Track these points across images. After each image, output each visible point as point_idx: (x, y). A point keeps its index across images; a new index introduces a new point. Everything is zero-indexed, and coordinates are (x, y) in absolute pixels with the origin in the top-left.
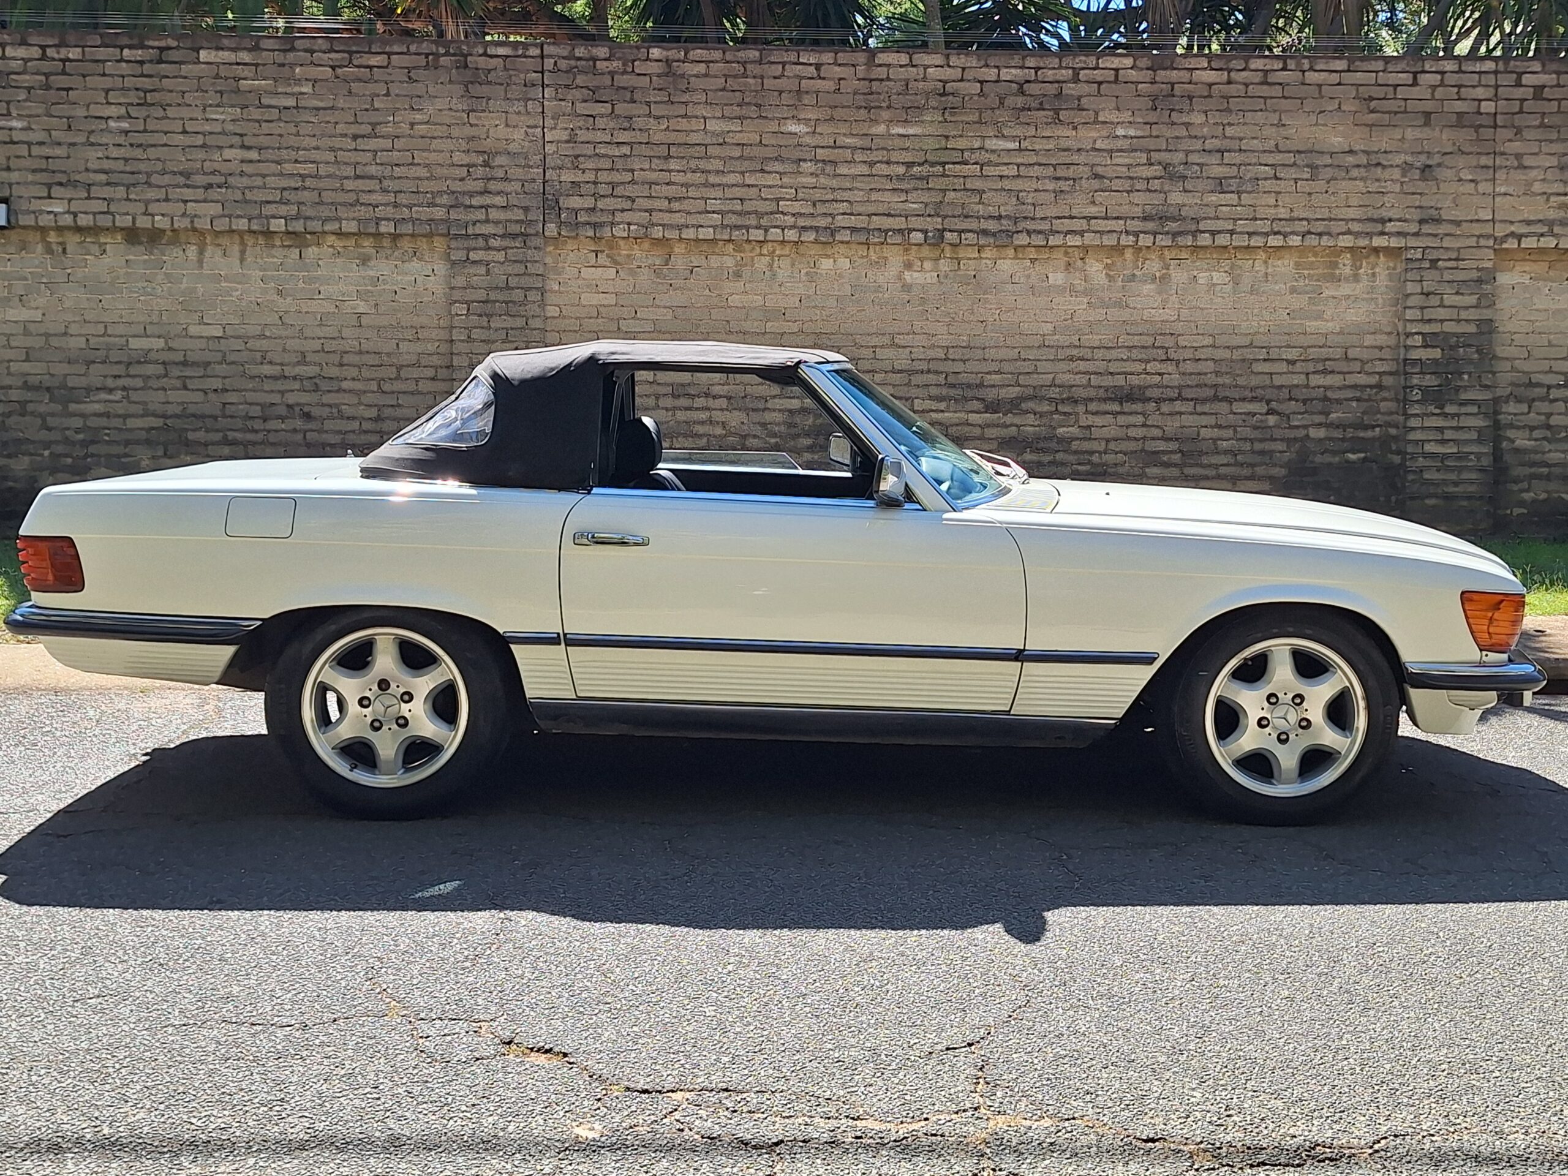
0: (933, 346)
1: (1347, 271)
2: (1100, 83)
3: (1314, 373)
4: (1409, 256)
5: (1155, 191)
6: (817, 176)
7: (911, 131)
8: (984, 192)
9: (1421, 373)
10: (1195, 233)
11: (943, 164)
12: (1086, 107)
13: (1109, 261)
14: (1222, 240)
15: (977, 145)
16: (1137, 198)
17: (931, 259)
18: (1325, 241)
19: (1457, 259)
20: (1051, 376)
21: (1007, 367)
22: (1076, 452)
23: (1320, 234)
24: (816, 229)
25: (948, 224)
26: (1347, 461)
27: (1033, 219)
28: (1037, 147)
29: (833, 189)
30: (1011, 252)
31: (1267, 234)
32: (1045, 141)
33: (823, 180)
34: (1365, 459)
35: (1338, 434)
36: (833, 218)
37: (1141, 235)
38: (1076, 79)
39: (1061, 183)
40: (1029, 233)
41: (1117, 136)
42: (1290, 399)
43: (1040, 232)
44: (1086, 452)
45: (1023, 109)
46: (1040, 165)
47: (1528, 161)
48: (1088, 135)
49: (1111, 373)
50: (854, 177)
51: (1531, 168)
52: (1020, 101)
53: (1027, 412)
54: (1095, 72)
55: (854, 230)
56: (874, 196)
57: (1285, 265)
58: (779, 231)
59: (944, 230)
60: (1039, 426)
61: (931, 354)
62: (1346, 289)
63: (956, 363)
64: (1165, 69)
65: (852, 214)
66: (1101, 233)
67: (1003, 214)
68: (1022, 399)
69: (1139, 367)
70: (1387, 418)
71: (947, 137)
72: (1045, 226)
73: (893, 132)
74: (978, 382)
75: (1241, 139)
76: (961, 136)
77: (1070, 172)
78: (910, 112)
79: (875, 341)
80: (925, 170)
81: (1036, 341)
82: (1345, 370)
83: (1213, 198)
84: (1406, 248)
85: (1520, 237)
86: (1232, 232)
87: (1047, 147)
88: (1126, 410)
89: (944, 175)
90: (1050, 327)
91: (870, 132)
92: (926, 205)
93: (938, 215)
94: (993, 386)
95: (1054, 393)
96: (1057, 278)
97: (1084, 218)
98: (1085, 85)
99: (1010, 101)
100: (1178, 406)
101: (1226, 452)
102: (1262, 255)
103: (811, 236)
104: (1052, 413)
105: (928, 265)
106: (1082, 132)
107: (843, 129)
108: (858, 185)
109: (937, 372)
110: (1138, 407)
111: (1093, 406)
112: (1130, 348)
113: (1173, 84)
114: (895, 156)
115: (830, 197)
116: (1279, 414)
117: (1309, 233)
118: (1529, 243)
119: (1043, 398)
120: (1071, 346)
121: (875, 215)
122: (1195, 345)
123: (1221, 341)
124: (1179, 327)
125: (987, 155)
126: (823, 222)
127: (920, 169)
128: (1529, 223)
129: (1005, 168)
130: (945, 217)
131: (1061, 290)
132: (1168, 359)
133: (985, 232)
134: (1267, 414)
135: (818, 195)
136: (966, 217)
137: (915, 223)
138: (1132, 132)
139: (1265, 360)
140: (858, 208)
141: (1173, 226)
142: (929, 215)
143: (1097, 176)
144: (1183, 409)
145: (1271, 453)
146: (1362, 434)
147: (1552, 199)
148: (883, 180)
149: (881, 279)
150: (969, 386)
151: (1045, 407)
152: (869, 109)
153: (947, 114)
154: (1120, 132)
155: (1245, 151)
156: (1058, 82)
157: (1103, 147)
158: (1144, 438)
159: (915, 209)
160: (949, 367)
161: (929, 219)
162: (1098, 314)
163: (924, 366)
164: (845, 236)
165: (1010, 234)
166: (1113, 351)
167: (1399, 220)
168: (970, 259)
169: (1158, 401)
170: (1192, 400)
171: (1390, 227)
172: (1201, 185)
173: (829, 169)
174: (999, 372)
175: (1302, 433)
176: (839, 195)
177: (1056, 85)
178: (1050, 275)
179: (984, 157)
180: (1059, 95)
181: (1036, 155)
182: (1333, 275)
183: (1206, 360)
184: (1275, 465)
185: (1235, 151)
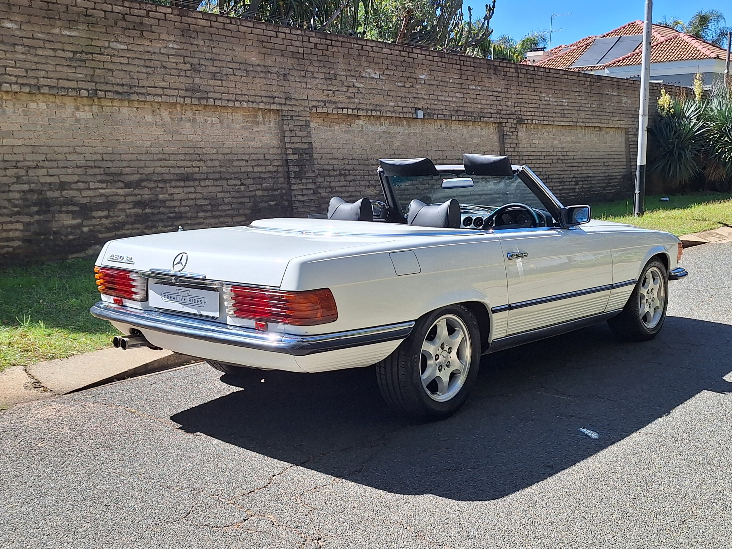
0: (95, 153)
1: (261, 119)
2: (159, 20)
3: (255, 166)
4: (283, 114)
5: (189, 77)
6: (26, 54)
7: (73, 34)
8: (114, 71)
9: (293, 165)
10: (207, 99)
11: (92, 54)
12: (154, 31)
13: (171, 111)
14: (218, 102)
15: (107, 45)
16: (183, 80)
17: (88, 105)
18: (255, 105)
19: (298, 116)
20: (153, 168)
21: (132, 164)
22: (168, 207)
23: (253, 102)
24: (30, 85)
25: (99, 86)
26: (270, 206)
27: (139, 87)
28: (135, 49)
29: (36, 63)
30: (126, 103)
31: (234, 101)
32: (138, 46)
33: (29, 57)
34: (276, 204)
35: (266, 193)
36: (38, 80)
37: (186, 98)
38: (148, 16)
39: (149, 69)
40: (137, 94)
41: (169, 48)
42: (248, 178)
43: (142, 94)
44: (172, 207)
45: (126, 29)
46: (138, 59)
47: (316, 75)
48: (157, 46)
49: (178, 167)
50: (47, 57)
51: (317, 78)
52: (124, 24)
53: (144, 187)
54: (156, 13)
55: (50, 87)
56: (59, 68)
57: (239, 116)
58: (8, 85)
59: (97, 90)
60: (150, 194)
61: (95, 157)
62: (261, 128)
63: (108, 162)
64: (185, 16)
65: (48, 78)
66: (169, 96)
67: (124, 83)
68: (142, 180)
69: (189, 164)
70: (281, 185)
71: (92, 39)
72: (144, 91)
73: (64, 33)
74: (120, 172)
75: (219, 55)
76: (98, 39)
77: (151, 64)
78: (71, 24)
79: (65, 150)
80: (84, 56)
81: (144, 150)
82: (265, 164)
83: (212, 82)
84: (282, 110)
85: (316, 107)
86: (221, 99)
87: (140, 50)
88: (187, 185)
89: (93, 60)
90: (149, 143)
91: (51, 32)
92: (86, 75)
93: (93, 82)
94: (127, 174)
95: (155, 177)
96: (149, 118)
97: (161, 88)
98: (153, 20)
99: (120, 23)
100: (208, 183)
101: (228, 204)
102: (230, 111)
103: (27, 89)
104: (156, 188)
105: (87, 108)
106: (154, 43)
107: (37, 28)
108: (50, 62)
109: (99, 167)
110: (191, 183)
111: (173, 184)
112: (185, 154)
113: (189, 24)
114: (67, 47)
115: (34, 67)
116: (245, 185)
117: (249, 101)
118: (319, 110)
119: (151, 180)
120: (159, 153)
121: (61, 79)
122: (210, 153)
123: (220, 151)
124: (203, 144)
125: (112, 51)
126: (33, 82)
127: (80, 55)
128: (319, 101)
129: (122, 59)
130: (96, 83)
131: (151, 124)
132: (201, 160)
133: (117, 92)
134: (241, 185)
135: (27, 65)
136: (107, 83)
137: (82, 85)
138: (176, 47)
139: (237, 160)
140: (52, 75)
141: (198, 94)
142: (88, 81)
143: (164, 67)
144: (209, 184)
145: (244, 203)
146: (274, 193)
147: (325, 92)
148: (62, 60)
149: (64, 115)
150: (115, 174)
151: (152, 185)
152: (48, 18)
153: (90, 26)
154: (171, 45)
155: (221, 61)
156: (140, 16)
157: (164, 52)
158: (195, 199)
159: (81, 77)
160: (104, 164)
161: (88, 83)
162: (168, 137)
163: (92, 164)
164: (46, 90)
165: (129, 94)
166: (177, 156)
167: (278, 97)
168: (107, 106)
169: (200, 180)
170: (212, 179)
171: (276, 100)
172: (206, 75)
173: (32, 51)
174: (129, 167)
175: (253, 193)
176: (40, 67)
177: (140, 18)
178: (146, 116)
179: (112, 52)
180: (141, 23)
181: (135, 53)
182: (256, 121)
183: (215, 160)
184: (246, 209)
185: (217, 60)
